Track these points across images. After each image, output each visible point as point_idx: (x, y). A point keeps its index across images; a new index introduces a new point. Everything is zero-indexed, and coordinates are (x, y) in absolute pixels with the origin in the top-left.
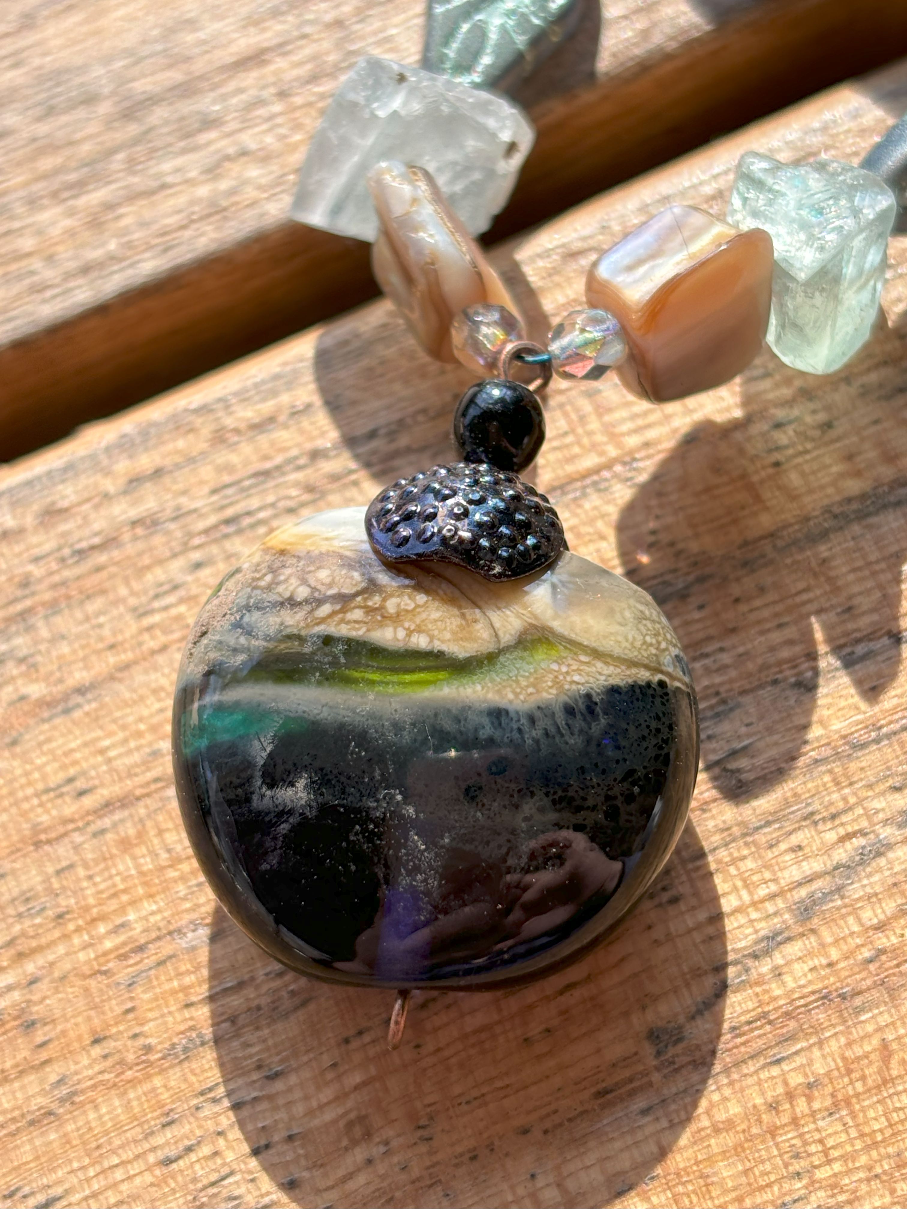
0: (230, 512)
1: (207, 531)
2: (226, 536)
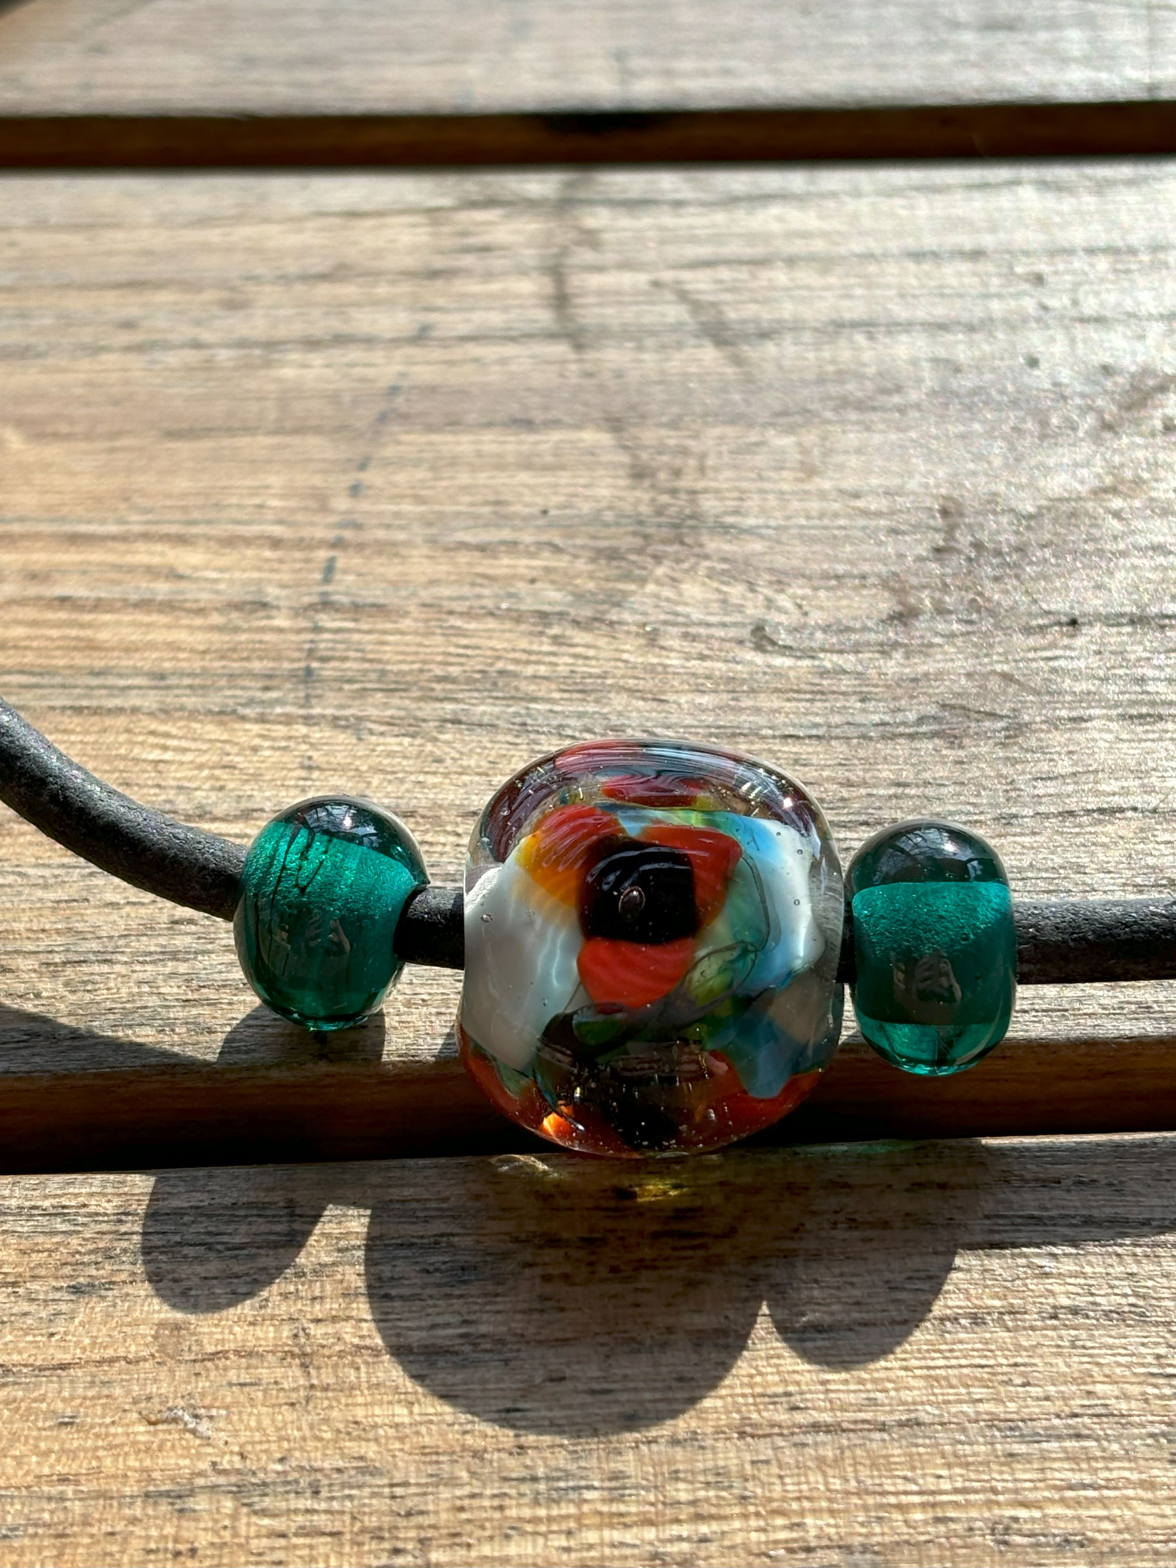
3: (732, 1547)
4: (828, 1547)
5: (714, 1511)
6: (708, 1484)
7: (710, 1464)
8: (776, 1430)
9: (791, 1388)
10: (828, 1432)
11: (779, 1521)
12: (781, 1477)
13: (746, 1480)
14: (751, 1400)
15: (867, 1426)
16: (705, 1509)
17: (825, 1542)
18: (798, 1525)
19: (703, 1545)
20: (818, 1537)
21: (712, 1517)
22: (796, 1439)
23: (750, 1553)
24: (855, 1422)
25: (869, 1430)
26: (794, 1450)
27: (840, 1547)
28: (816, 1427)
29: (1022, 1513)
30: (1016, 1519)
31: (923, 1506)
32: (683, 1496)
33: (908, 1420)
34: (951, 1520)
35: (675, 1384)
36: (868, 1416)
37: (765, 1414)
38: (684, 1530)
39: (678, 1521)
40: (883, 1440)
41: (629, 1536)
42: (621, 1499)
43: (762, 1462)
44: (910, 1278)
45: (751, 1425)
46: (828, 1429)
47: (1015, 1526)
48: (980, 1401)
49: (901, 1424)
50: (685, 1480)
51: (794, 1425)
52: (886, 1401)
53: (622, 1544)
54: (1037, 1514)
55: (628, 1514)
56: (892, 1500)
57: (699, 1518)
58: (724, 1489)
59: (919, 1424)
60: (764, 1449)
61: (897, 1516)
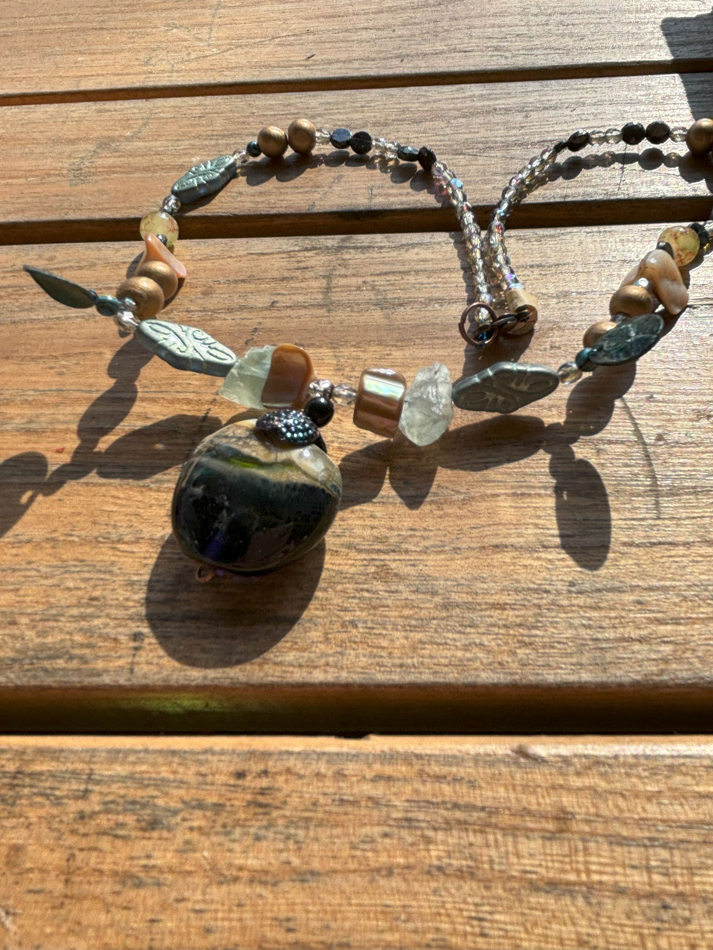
0: (410, 815)
1: (395, 819)
2: (403, 827)
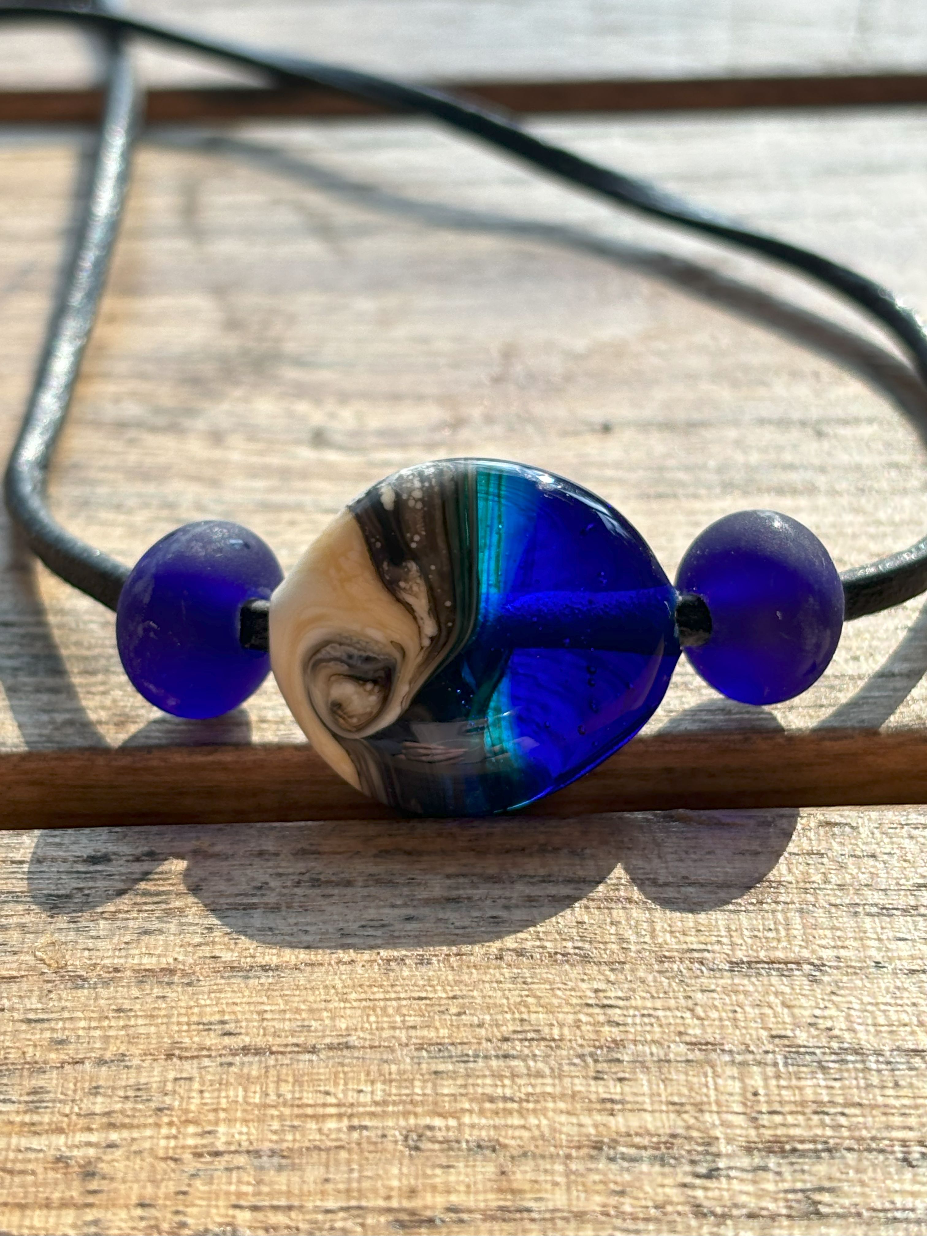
3: (139, 1153)
4: (236, 1152)
5: (127, 1121)
6: (127, 1098)
7: (132, 1082)
8: (205, 1053)
9: (227, 1017)
10: (256, 1054)
11: (191, 1129)
12: (201, 1092)
13: (166, 1094)
14: (185, 1028)
15: (296, 1049)
16: (118, 1119)
17: (233, 1148)
18: (209, 1132)
19: (109, 1150)
20: (229, 1143)
21: (124, 1126)
22: (224, 1060)
23: (157, 1158)
24: (286, 1045)
25: (298, 1052)
26: (219, 1069)
27: (248, 1152)
28: (246, 1050)
29: (438, 1122)
30: (430, 1128)
31: (340, 1116)
32: (98, 1109)
33: (339, 1044)
34: (366, 1128)
35: (111, 1014)
36: (301, 1040)
37: (196, 1039)
38: (94, 1138)
39: (89, 1130)
40: (311, 1061)
41: (35, 1143)
42: (35, 1110)
43: (185, 1079)
44: (363, 926)
45: (181, 1049)
46: (258, 1052)
47: (429, 1133)
48: (414, 1027)
49: (330, 1047)
50: (105, 1095)
51: (224, 1048)
52: (320, 1028)
53: (28, 1149)
54: (452, 1122)
55: (41, 1123)
56: (309, 1111)
57: (112, 1126)
58: (143, 1102)
59: (348, 1047)
60: (190, 1068)
61: (312, 1125)
